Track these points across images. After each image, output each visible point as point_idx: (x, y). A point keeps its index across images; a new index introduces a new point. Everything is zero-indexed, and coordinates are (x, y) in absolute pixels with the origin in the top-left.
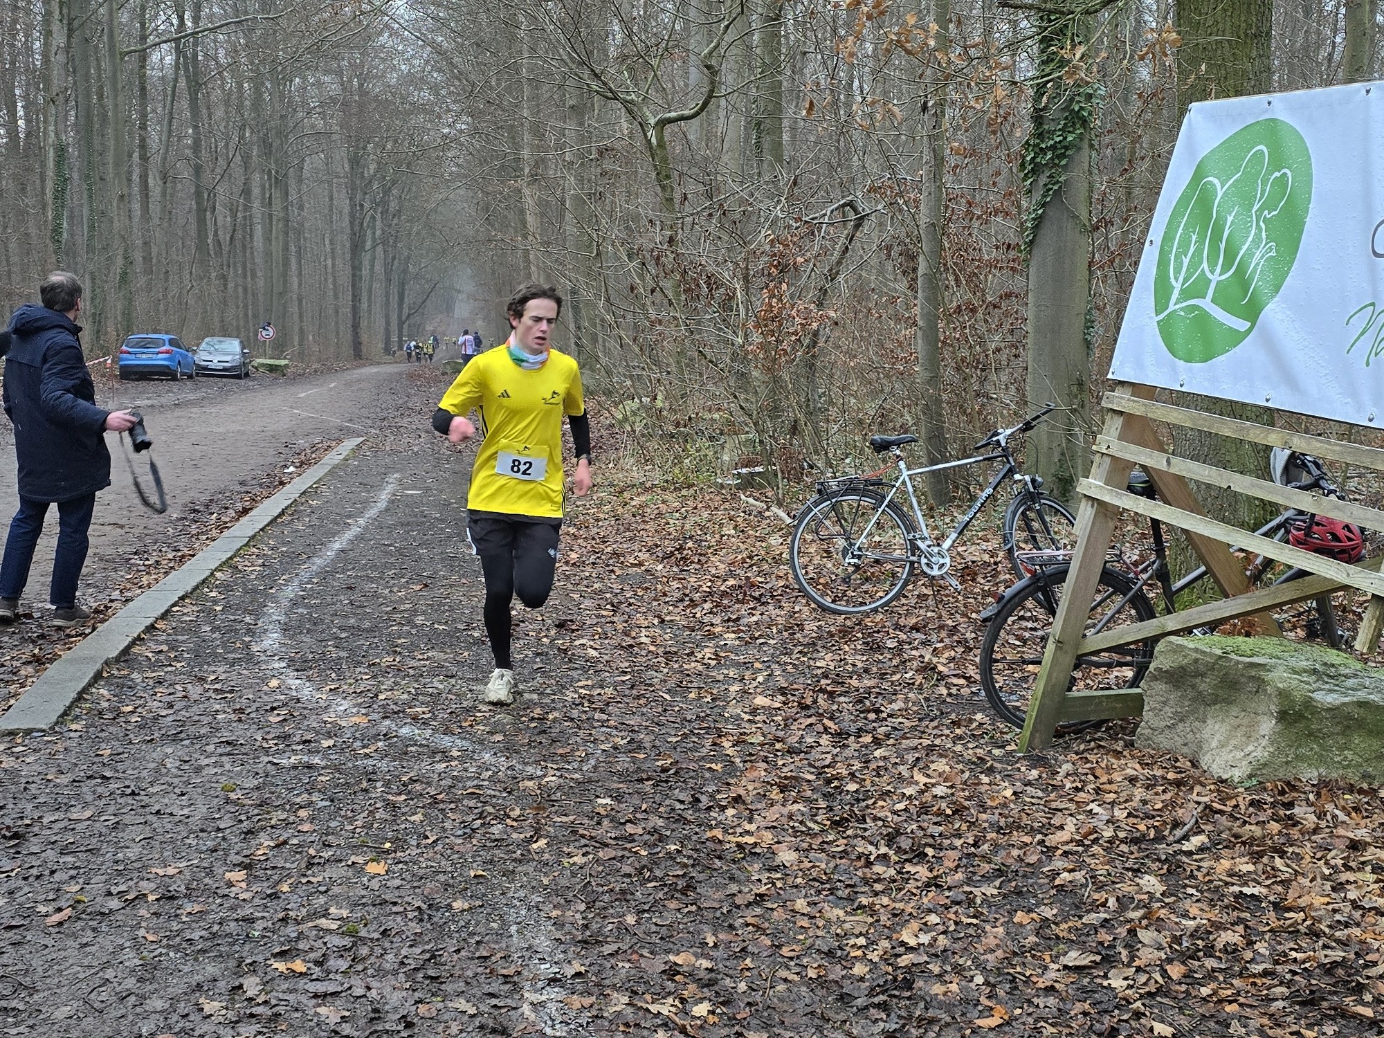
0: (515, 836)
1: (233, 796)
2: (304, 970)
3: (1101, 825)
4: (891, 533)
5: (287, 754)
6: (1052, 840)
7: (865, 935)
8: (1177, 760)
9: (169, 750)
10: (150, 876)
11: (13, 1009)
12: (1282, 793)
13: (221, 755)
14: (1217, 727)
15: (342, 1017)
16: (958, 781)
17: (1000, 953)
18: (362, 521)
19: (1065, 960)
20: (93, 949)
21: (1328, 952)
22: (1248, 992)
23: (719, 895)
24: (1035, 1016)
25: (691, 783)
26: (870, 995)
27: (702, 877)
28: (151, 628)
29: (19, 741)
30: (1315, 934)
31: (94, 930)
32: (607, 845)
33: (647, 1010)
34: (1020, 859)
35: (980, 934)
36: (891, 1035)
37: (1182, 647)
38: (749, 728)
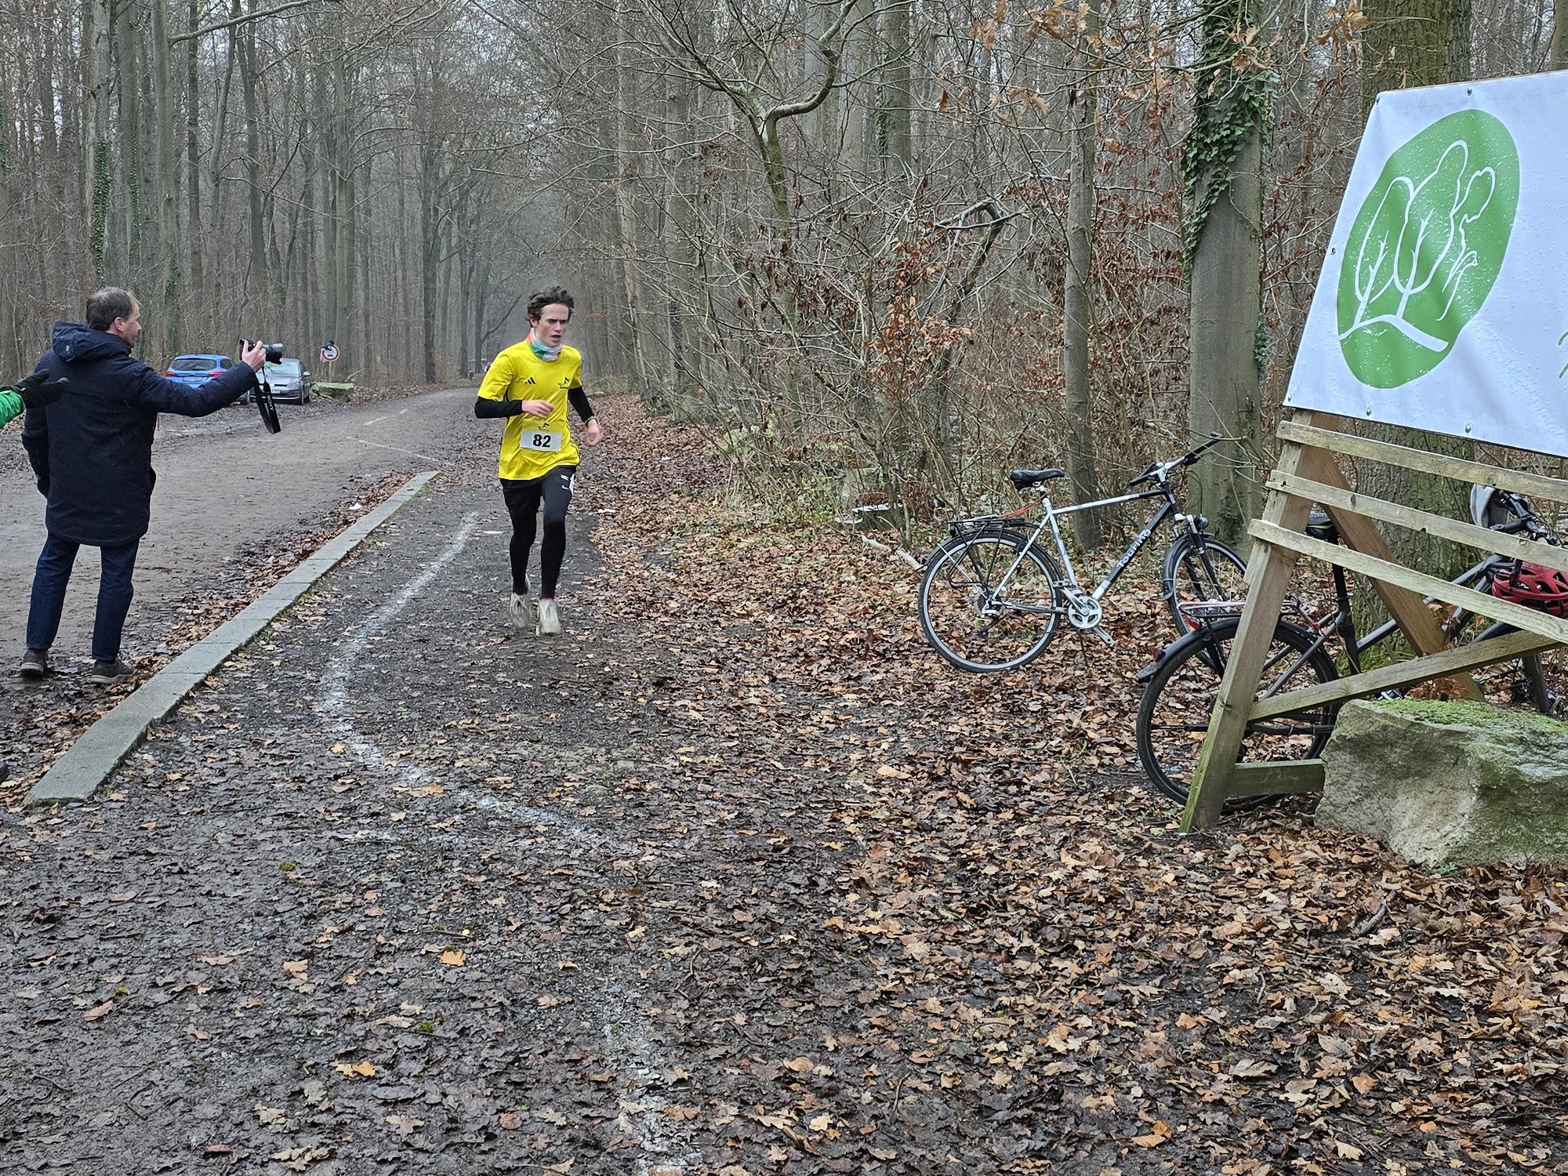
0: (608, 922)
1: (292, 876)
2: (372, 1073)
3: (1275, 915)
4: (1033, 580)
5: (353, 829)
6: (1220, 932)
7: (1007, 1039)
8: (1362, 841)
9: (221, 824)
10: (200, 966)
11: (48, 1115)
12: (1485, 880)
13: (279, 829)
14: (1409, 803)
15: (415, 1128)
16: (1112, 863)
17: (1161, 1062)
18: (436, 565)
19: (1235, 1070)
20: (137, 1047)
21: (1539, 1063)
22: (1446, 1109)
23: (840, 992)
24: (1201, 1134)
25: (807, 864)
26: (1012, 1108)
27: (820, 971)
28: (201, 685)
29: (54, 812)
30: (1523, 1043)
31: (137, 1026)
32: (712, 934)
33: (759, 1123)
34: (1183, 954)
35: (1137, 1039)
36: (1036, 1154)
37: (1369, 712)
38: (873, 802)
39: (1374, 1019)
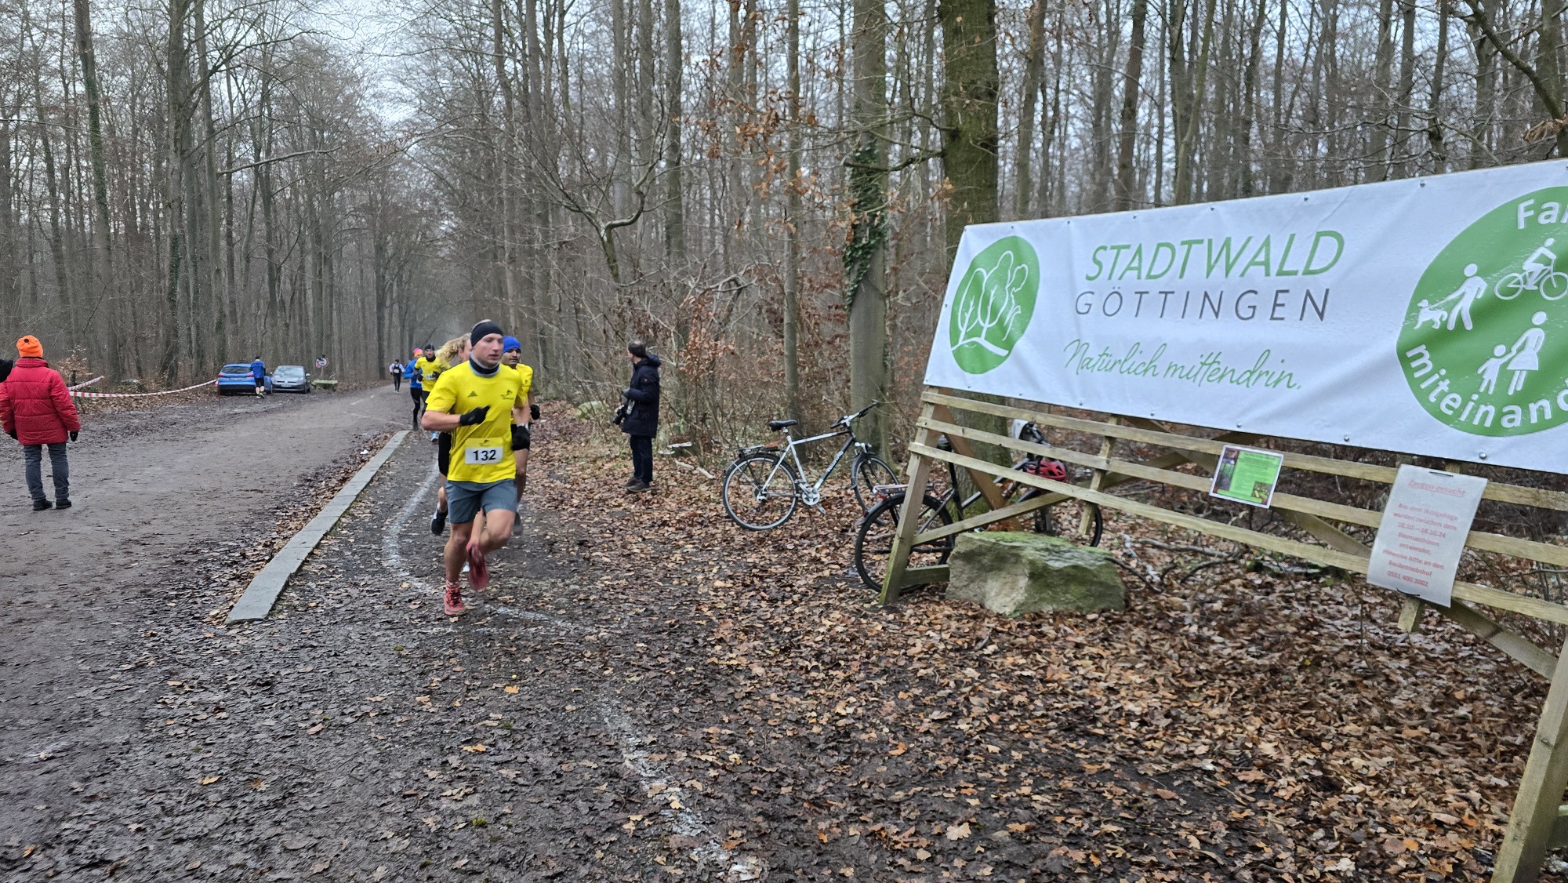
0: (592, 668)
1: (403, 653)
2: (484, 750)
3: (936, 643)
5: (430, 628)
6: (912, 651)
7: (815, 711)
8: (972, 605)
9: (350, 629)
10: (367, 703)
11: (305, 784)
12: (1035, 620)
13: (386, 630)
14: (994, 584)
15: (517, 775)
16: (849, 622)
17: (895, 715)
18: (426, 484)
19: (932, 717)
20: (345, 746)
21: (1074, 703)
22: (1035, 727)
23: (724, 695)
24: (922, 748)
25: (690, 633)
26: (826, 743)
27: (711, 685)
28: (311, 554)
29: (247, 627)
30: (1065, 694)
31: (341, 736)
32: (650, 670)
33: (699, 759)
34: (895, 664)
35: (880, 705)
36: (843, 763)
37: (971, 539)
38: (715, 600)
39: (994, 688)
